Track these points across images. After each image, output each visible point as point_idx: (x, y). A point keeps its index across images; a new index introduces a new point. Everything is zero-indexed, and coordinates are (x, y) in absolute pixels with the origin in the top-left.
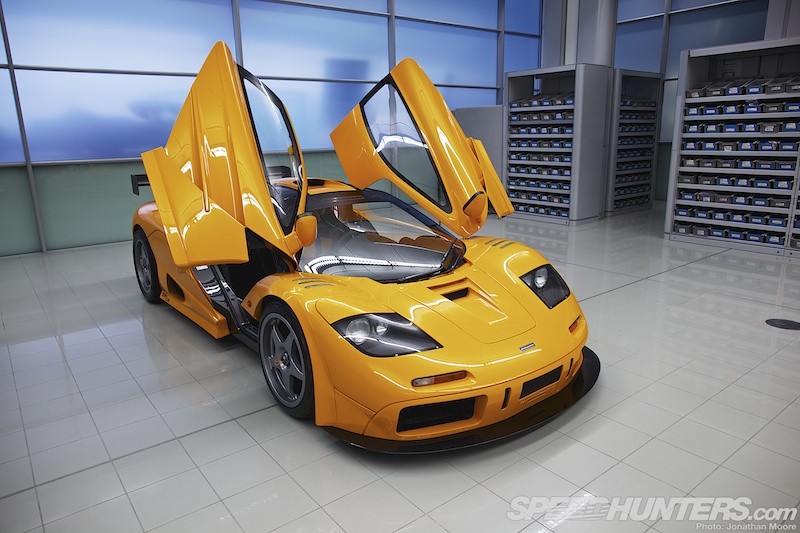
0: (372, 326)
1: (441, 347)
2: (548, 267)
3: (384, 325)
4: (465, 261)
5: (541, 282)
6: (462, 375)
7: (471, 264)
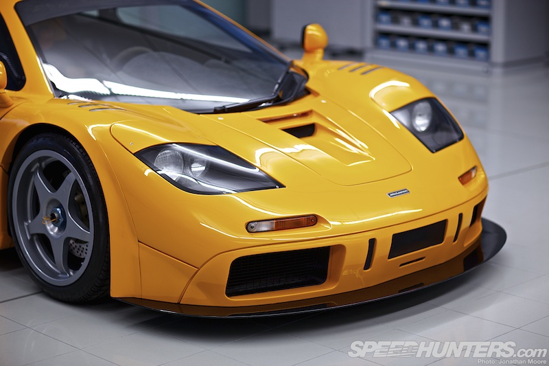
0: (187, 161)
1: (281, 186)
2: (432, 101)
3: (202, 162)
4: (308, 92)
5: (422, 123)
6: (312, 220)
7: (316, 94)
